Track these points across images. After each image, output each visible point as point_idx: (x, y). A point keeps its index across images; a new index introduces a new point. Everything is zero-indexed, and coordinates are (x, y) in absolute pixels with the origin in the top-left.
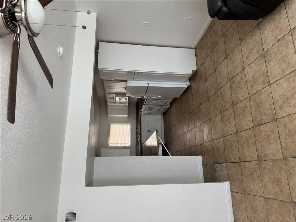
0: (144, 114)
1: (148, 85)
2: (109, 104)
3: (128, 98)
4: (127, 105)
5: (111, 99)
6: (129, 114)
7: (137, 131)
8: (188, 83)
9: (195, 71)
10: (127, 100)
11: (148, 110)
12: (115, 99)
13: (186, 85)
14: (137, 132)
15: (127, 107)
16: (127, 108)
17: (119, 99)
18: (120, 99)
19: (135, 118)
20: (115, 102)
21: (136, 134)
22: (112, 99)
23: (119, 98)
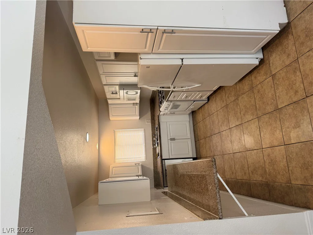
0: (164, 114)
1: (182, 61)
2: (110, 102)
3: (139, 91)
4: (138, 102)
5: (113, 93)
6: (141, 115)
7: (154, 139)
8: (261, 56)
9: (284, 26)
10: (139, 94)
11: (172, 108)
12: (118, 93)
13: (257, 58)
14: (153, 141)
15: (138, 105)
16: (137, 107)
17: (125, 93)
18: (127, 93)
19: (150, 121)
20: (119, 99)
21: (153, 143)
22: (115, 94)
23: (125, 91)
